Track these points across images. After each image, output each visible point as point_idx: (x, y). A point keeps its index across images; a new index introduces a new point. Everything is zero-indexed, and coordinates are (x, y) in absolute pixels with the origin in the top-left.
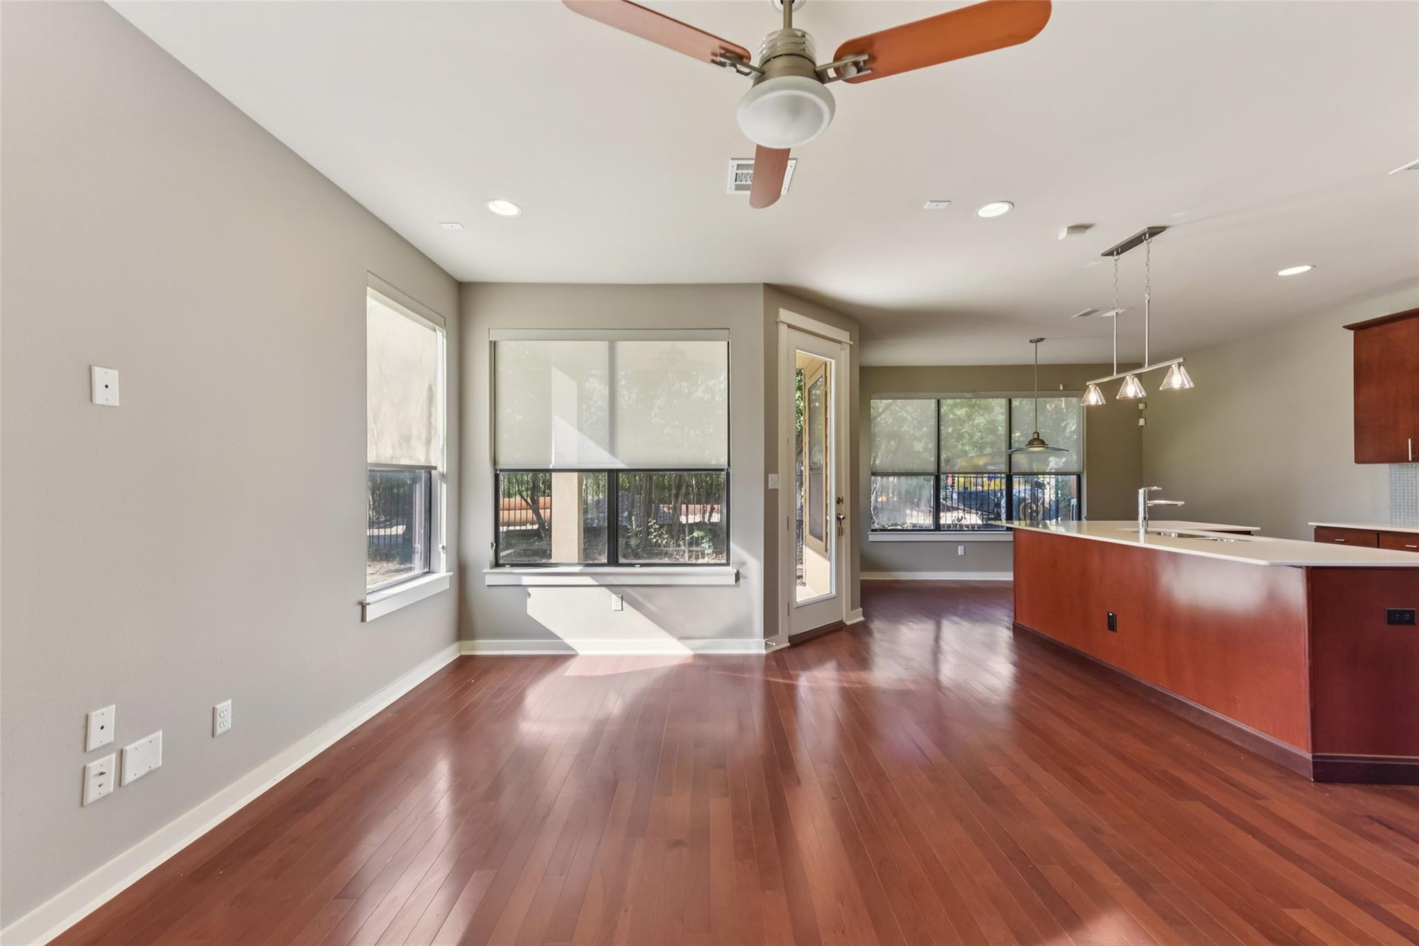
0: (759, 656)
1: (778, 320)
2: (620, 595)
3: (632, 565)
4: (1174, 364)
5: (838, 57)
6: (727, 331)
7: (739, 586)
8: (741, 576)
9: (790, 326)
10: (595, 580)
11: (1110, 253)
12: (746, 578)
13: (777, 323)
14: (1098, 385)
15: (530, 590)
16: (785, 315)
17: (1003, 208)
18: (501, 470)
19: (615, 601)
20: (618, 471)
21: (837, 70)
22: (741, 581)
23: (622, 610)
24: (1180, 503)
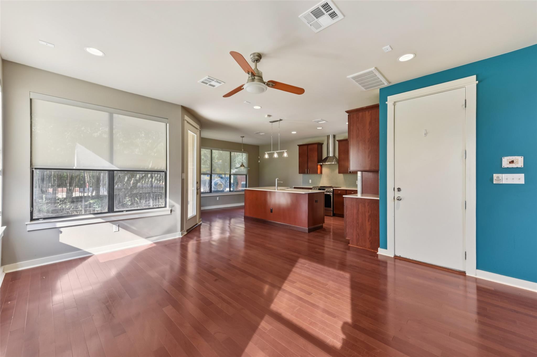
0: (179, 238)
1: (184, 119)
2: (118, 225)
3: (122, 211)
4: (285, 151)
5: (268, 82)
6: (167, 120)
7: (171, 214)
8: (172, 210)
9: (188, 122)
10: (104, 220)
11: (271, 122)
12: (174, 211)
13: (184, 120)
14: (267, 153)
15: (62, 229)
16: (186, 118)
17: (259, 108)
18: (36, 169)
19: (115, 228)
20: (113, 171)
21: (267, 84)
22: (172, 212)
23: (119, 231)
24: (282, 182)
